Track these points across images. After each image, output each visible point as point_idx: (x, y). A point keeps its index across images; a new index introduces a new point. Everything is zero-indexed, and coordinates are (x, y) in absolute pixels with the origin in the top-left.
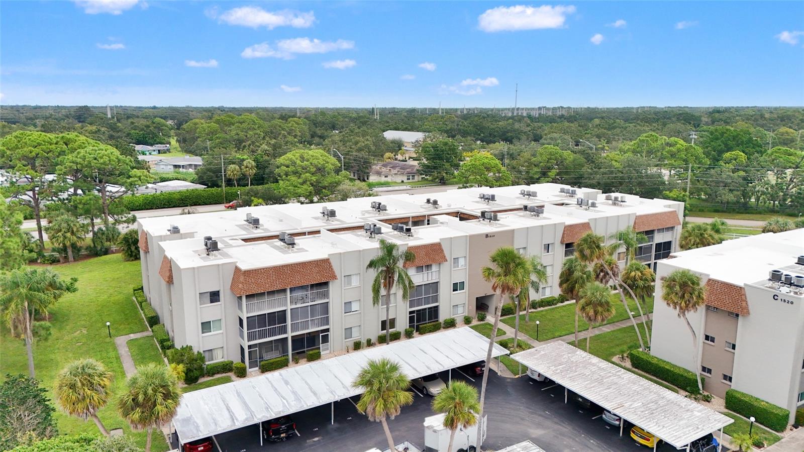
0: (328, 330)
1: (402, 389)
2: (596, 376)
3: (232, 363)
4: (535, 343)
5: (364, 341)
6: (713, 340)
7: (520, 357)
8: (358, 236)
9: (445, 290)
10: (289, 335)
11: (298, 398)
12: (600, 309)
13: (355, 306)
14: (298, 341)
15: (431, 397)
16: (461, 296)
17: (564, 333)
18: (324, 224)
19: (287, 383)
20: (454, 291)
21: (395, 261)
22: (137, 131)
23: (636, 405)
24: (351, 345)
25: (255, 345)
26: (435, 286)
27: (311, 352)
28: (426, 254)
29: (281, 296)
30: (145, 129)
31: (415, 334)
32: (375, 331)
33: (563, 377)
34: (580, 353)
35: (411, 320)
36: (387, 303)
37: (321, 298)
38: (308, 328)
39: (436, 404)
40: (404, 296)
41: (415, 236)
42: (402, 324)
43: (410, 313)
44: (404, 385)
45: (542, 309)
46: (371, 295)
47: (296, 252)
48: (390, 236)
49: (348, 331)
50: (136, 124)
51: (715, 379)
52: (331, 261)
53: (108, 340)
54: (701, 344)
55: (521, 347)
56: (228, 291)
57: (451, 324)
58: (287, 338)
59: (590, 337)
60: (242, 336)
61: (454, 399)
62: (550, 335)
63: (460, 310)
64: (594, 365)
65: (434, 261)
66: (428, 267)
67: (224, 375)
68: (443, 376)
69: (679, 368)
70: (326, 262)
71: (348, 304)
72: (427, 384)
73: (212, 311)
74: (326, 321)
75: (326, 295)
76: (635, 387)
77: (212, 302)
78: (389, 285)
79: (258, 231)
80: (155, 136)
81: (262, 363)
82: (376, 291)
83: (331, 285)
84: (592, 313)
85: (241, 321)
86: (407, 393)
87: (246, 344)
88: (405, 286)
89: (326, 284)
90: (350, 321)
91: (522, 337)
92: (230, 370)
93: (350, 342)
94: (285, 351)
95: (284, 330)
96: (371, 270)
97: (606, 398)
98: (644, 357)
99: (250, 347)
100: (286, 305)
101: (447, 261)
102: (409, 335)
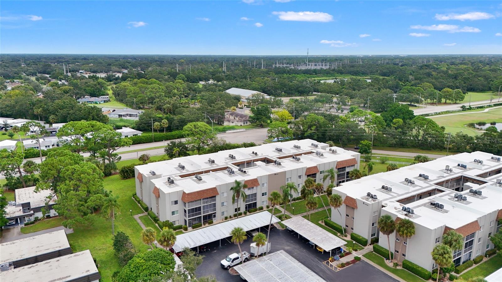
0: (215, 213)
1: (244, 235)
2: (309, 229)
3: (182, 226)
4: (292, 216)
5: (229, 217)
6: (348, 216)
7: (285, 223)
8: (225, 173)
9: (259, 196)
10: (202, 215)
11: (209, 238)
12: (312, 205)
13: (225, 204)
14: (205, 217)
15: (252, 236)
16: (266, 198)
17: (304, 211)
18: (210, 167)
19: (205, 233)
20: (262, 196)
21: (240, 188)
22: (90, 88)
23: (319, 238)
24: (224, 218)
25: (191, 219)
26: (255, 195)
27: (210, 221)
28: (252, 183)
29: (199, 201)
30: (94, 86)
31: (248, 213)
32: (232, 213)
33: (297, 230)
34: (306, 220)
35: (246, 208)
36: (237, 202)
37: (213, 201)
38: (208, 212)
39: (254, 239)
40: (244, 201)
41: (248, 174)
42: (243, 210)
43: (246, 205)
44: (244, 234)
45: (298, 201)
46: (232, 200)
47: (202, 183)
48: (237, 173)
49: (223, 213)
50: (89, 84)
51: (349, 229)
52: (217, 188)
53: (131, 217)
54: (345, 218)
55: (287, 217)
56: (181, 200)
57: (261, 209)
58: (201, 216)
59: (311, 214)
60: (185, 216)
61: (259, 238)
62: (298, 212)
63: (265, 203)
64: (309, 225)
65: (255, 185)
66: (253, 188)
67: (180, 230)
68: (257, 230)
69: (339, 225)
70: (215, 188)
71: (223, 203)
72: (251, 233)
73: (175, 208)
74: (215, 210)
75: (215, 200)
76: (321, 233)
77: (175, 204)
78: (238, 197)
79: (184, 171)
80: (100, 90)
81: (193, 226)
82: (234, 199)
83: (217, 197)
84: (310, 206)
85: (185, 211)
86: (245, 237)
87: (187, 219)
88: (244, 197)
89: (215, 196)
90: (224, 209)
91: (287, 213)
92: (181, 228)
93: (224, 217)
94: (200, 221)
95: (200, 214)
96: (232, 191)
97: (310, 237)
98: (328, 222)
99: (189, 220)
100: (201, 204)
101: (259, 185)
102: (245, 213)
